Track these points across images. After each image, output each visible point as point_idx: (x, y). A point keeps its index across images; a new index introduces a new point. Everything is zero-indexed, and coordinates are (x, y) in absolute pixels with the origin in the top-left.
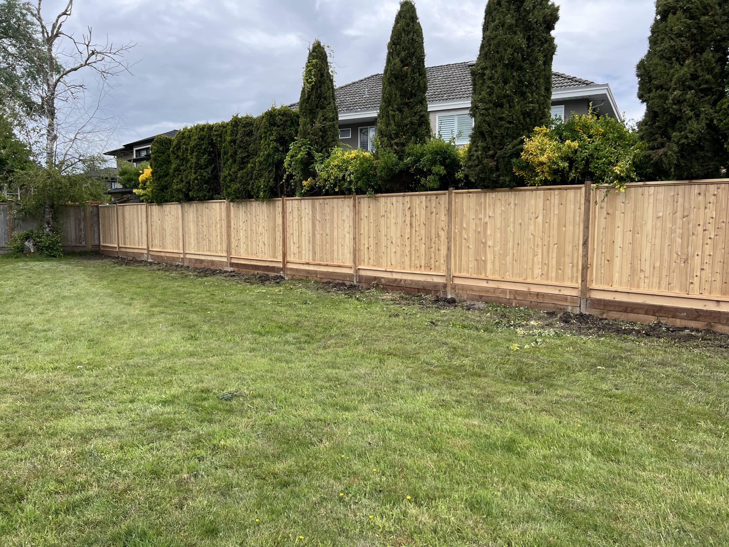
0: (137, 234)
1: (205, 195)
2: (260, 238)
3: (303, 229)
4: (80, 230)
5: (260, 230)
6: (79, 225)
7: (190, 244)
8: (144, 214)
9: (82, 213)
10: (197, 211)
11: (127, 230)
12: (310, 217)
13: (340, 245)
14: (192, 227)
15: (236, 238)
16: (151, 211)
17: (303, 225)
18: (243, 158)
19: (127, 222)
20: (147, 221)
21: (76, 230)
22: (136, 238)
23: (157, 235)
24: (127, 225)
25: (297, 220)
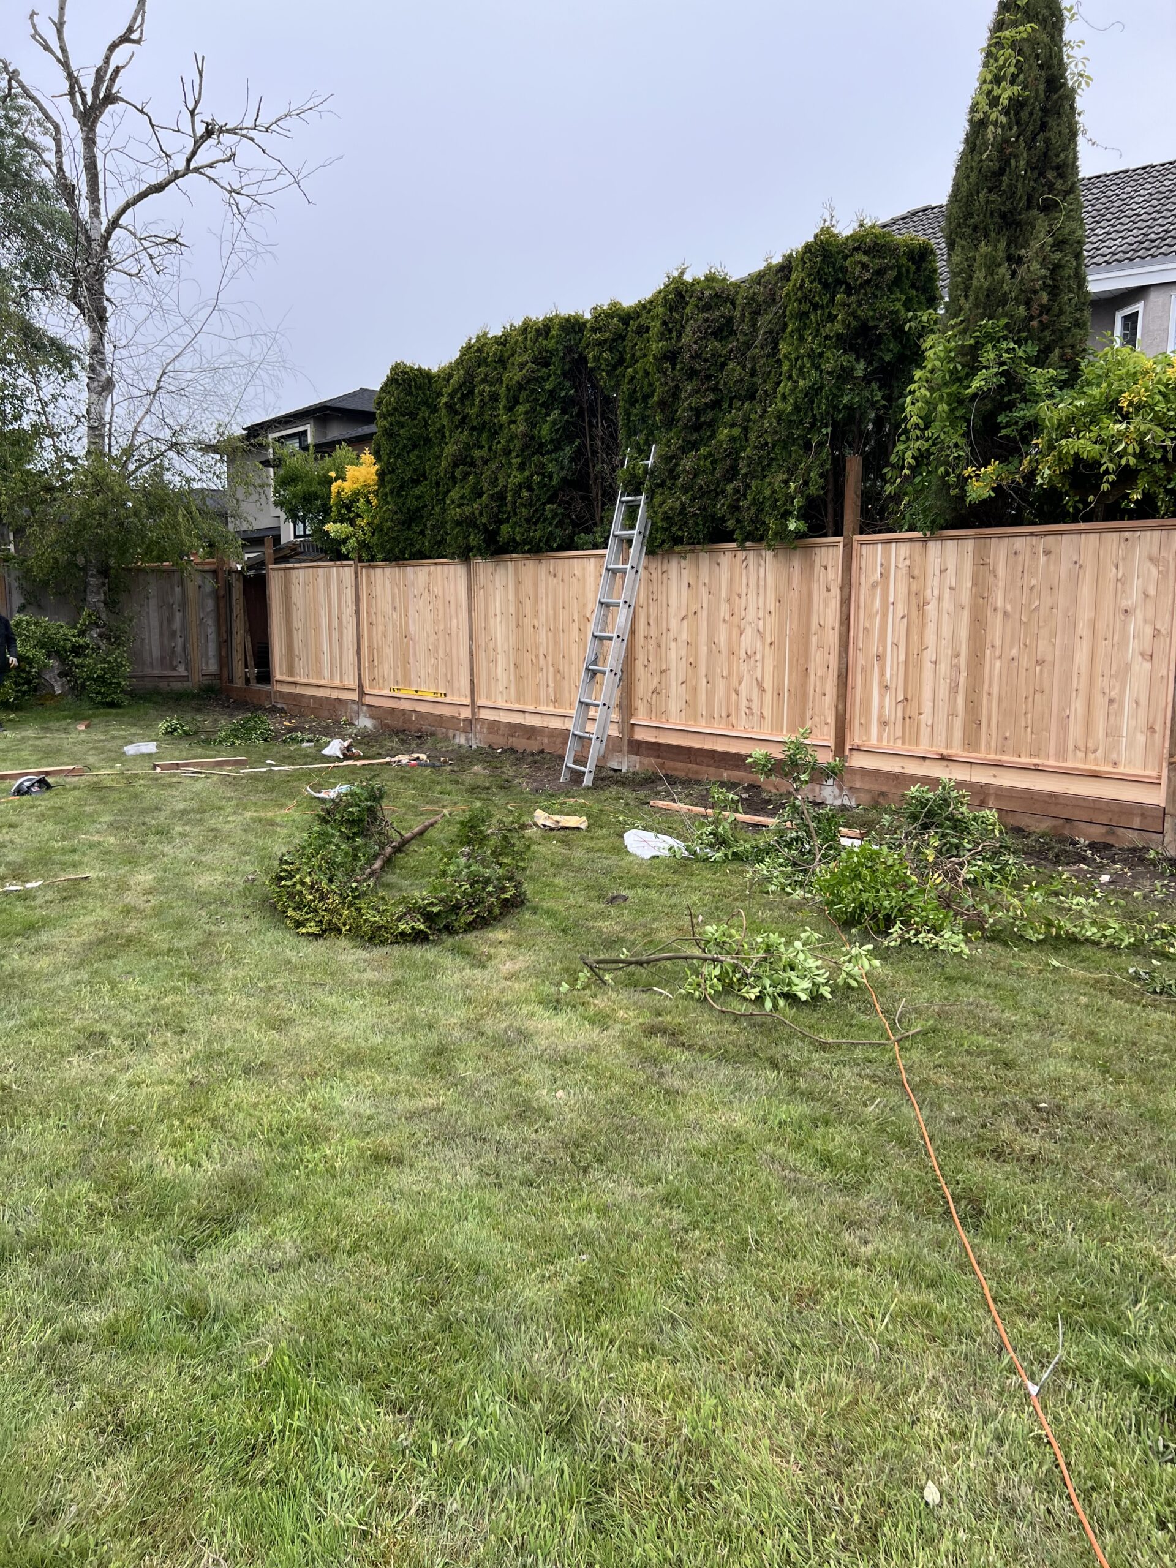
0: (326, 648)
1: (551, 536)
2: (744, 667)
3: (930, 638)
4: (173, 634)
5: (748, 641)
6: (170, 621)
7: (492, 679)
8: (349, 593)
9: (178, 590)
10: (519, 582)
11: (298, 636)
12: (965, 597)
13: (1100, 701)
14: (500, 631)
15: (652, 667)
16: (369, 583)
17: (931, 627)
18: (698, 412)
19: (297, 615)
20: (357, 612)
21: (161, 634)
22: (326, 658)
23: (388, 652)
24: (297, 623)
25: (901, 609)
